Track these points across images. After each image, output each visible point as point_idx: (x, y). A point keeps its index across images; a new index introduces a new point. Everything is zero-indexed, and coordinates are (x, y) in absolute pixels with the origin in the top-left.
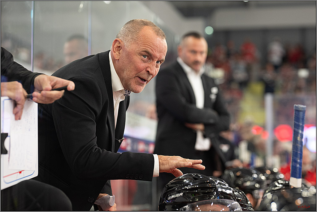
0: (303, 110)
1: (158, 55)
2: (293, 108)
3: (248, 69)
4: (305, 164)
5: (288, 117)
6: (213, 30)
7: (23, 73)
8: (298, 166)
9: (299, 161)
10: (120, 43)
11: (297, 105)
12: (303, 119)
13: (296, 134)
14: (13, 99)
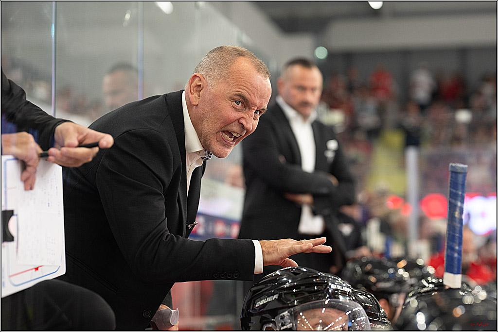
0: (463, 171)
1: (258, 101)
2: (448, 168)
3: (381, 111)
4: (466, 252)
5: (440, 182)
6: (327, 52)
7: (39, 119)
8: (456, 255)
9: (457, 248)
10: (201, 81)
11: (454, 165)
12: (463, 185)
13: (452, 207)
14: (20, 158)
